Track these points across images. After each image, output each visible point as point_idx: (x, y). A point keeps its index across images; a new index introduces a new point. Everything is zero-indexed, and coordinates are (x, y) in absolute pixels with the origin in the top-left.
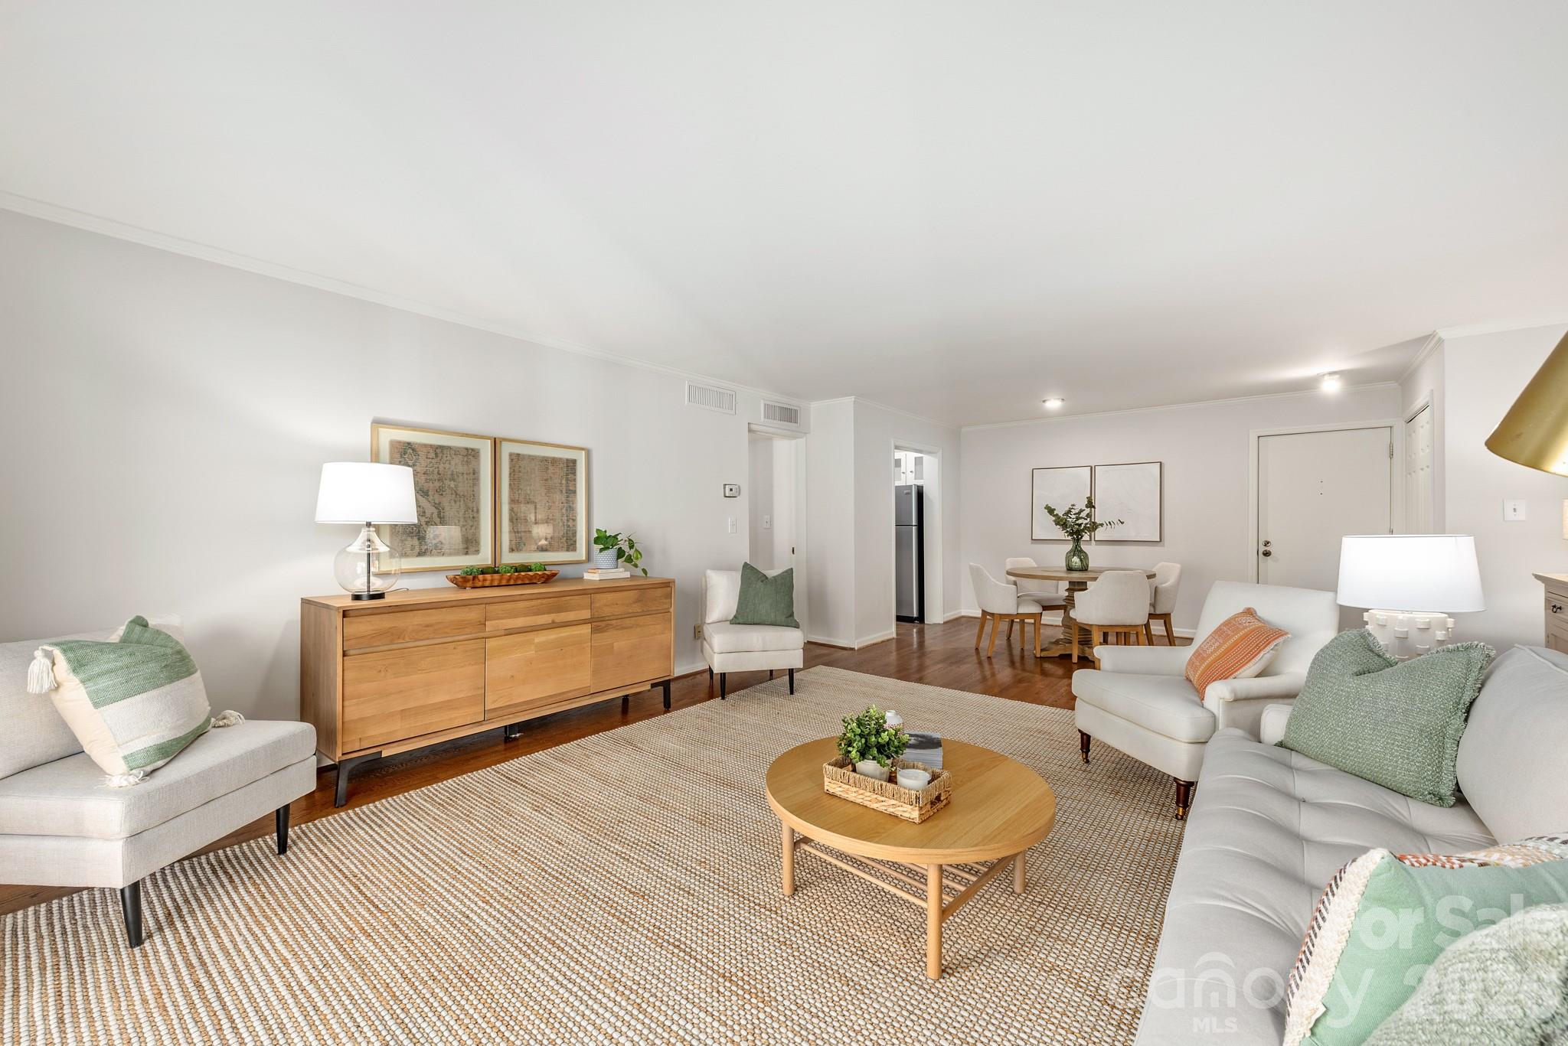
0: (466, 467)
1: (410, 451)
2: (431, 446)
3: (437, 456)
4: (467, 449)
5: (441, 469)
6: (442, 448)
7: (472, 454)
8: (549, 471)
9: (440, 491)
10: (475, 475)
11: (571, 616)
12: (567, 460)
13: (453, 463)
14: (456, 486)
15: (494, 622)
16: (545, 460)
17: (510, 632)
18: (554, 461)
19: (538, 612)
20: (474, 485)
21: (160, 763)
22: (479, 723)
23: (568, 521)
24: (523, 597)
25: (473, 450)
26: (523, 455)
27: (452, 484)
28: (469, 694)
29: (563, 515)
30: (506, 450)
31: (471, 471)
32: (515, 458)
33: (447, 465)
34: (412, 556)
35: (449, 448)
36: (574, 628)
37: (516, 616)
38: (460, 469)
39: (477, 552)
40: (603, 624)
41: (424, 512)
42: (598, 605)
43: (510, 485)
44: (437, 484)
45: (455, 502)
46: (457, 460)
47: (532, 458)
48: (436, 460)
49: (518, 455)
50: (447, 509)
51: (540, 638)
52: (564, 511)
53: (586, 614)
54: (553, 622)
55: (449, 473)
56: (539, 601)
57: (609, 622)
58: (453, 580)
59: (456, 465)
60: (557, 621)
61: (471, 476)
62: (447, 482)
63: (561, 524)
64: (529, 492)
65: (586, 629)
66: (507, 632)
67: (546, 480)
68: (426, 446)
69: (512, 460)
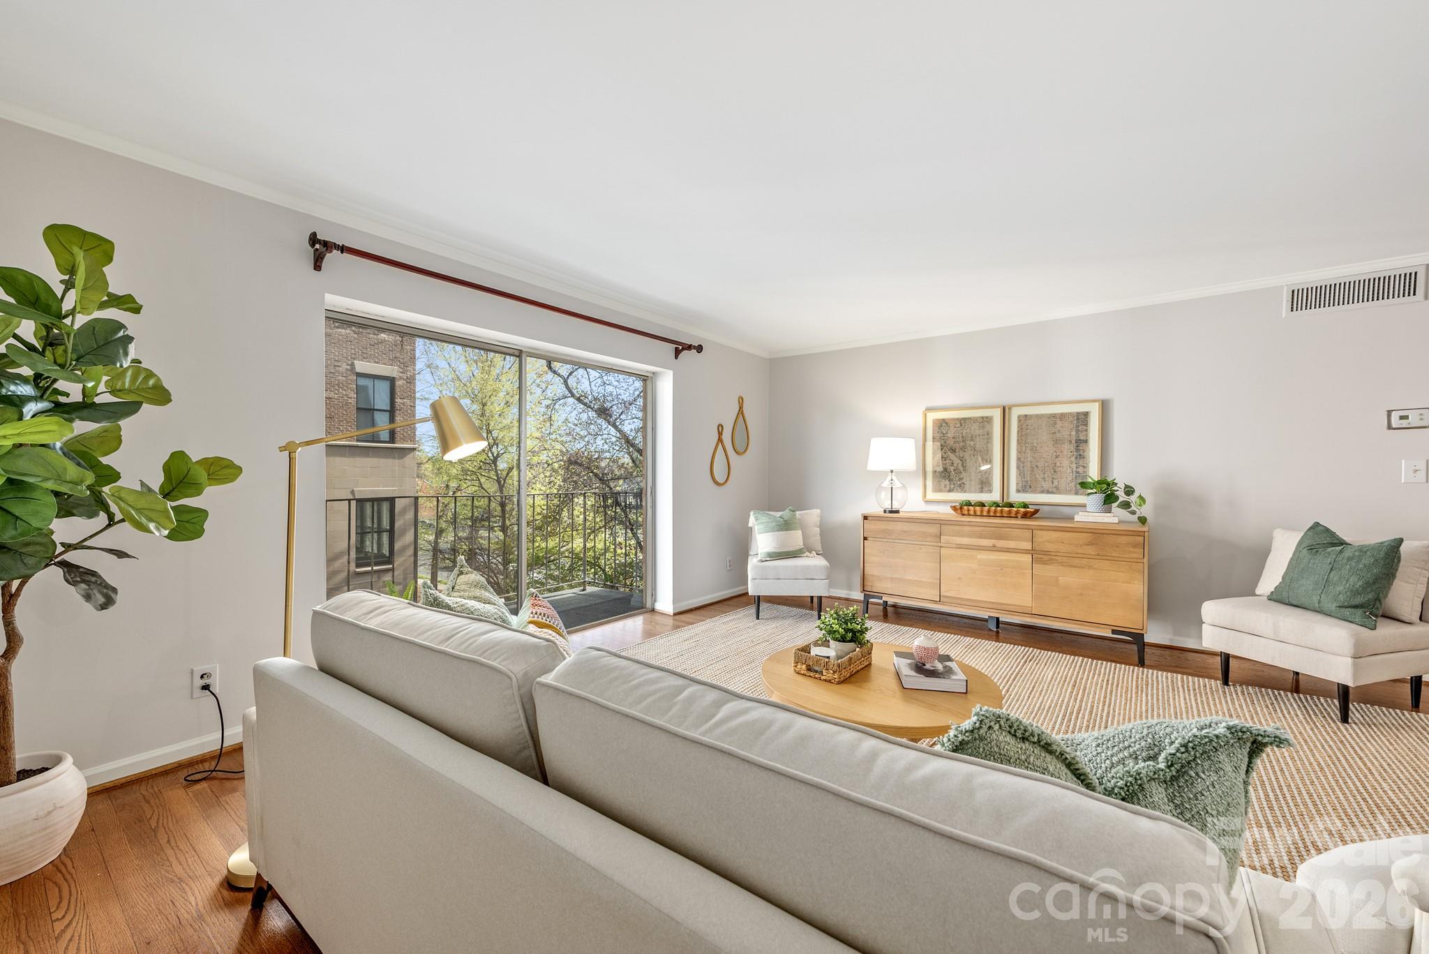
0: (981, 431)
1: (944, 424)
2: (957, 419)
3: (961, 425)
4: (983, 418)
5: (964, 433)
6: (965, 419)
7: (987, 420)
8: (1058, 426)
9: (963, 449)
10: (988, 436)
11: (1012, 544)
12: (1078, 413)
13: (972, 428)
14: (975, 445)
15: (945, 537)
16: (1054, 416)
17: (960, 547)
18: (1062, 416)
19: (981, 537)
20: (988, 442)
21: (768, 559)
22: (935, 602)
23: (1077, 468)
24: (971, 524)
25: (987, 417)
26: (1031, 415)
27: (972, 443)
28: (930, 581)
29: (1072, 463)
30: (1015, 413)
31: (986, 433)
32: (1023, 419)
33: (968, 431)
34: (945, 492)
35: (970, 418)
36: (1013, 555)
37: (963, 536)
38: (977, 432)
39: (990, 491)
40: (1046, 558)
41: (953, 463)
42: (1041, 540)
43: (1018, 440)
44: (962, 444)
45: (974, 456)
46: (975, 426)
47: (1039, 417)
48: (962, 428)
49: (1026, 416)
50: (968, 461)
51: (983, 556)
52: (1073, 459)
53: (1028, 546)
54: (994, 546)
55: (970, 436)
56: (982, 528)
57: (1054, 557)
58: (954, 508)
59: (975, 429)
60: (997, 545)
61: (986, 436)
62: (968, 442)
63: (1069, 470)
64: (1035, 445)
65: (1028, 558)
66: (958, 546)
67: (1055, 433)
68: (954, 419)
69: (1020, 421)
